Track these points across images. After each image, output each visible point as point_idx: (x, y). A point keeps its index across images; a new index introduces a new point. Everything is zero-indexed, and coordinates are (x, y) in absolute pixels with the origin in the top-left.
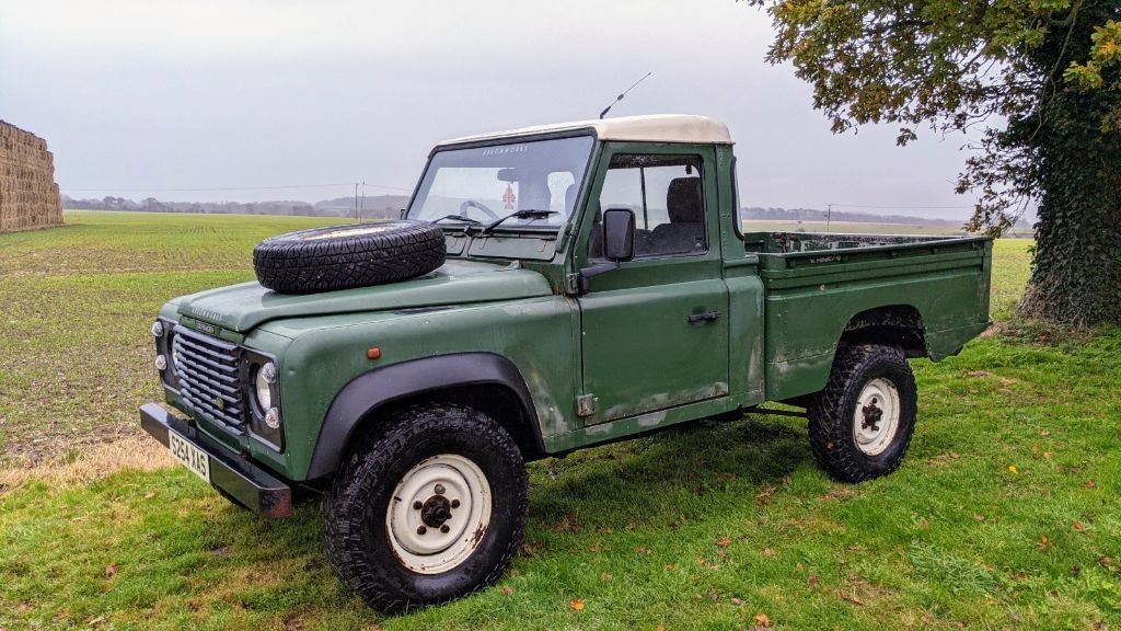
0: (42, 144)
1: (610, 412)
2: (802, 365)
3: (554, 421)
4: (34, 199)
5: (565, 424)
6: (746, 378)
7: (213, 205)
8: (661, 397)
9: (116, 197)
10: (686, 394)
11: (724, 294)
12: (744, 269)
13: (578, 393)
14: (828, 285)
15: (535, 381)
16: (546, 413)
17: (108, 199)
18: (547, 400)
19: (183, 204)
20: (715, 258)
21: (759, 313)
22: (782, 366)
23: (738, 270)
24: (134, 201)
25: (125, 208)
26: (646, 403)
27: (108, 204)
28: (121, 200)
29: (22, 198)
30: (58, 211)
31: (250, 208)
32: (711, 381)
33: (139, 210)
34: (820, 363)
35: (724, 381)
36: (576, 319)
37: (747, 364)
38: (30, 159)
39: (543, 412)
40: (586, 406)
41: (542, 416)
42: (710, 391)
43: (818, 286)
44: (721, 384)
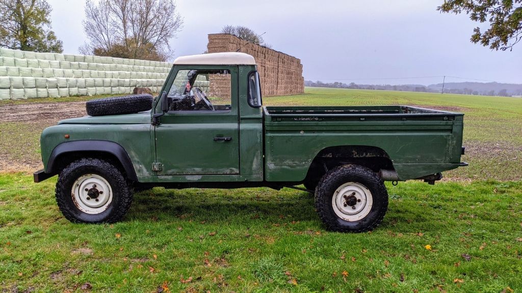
0: (298, 61)
1: (170, 172)
2: (283, 167)
3: (142, 171)
4: (292, 83)
5: (148, 172)
6: (251, 168)
7: (380, 86)
8: (198, 170)
9: (339, 82)
10: (212, 170)
11: (235, 130)
12: (255, 120)
13: (154, 161)
14: (305, 131)
15: (132, 154)
16: (138, 167)
17: (336, 83)
18: (138, 162)
19: (366, 85)
20: (235, 114)
21: (259, 140)
22: (271, 166)
23: (249, 121)
24: (346, 83)
25: (342, 87)
26: (189, 170)
27: (335, 85)
28: (341, 83)
29: (286, 83)
30: (302, 88)
31: (395, 88)
32: (228, 167)
33: (347, 88)
34: (298, 168)
35: (236, 168)
36: (152, 134)
37: (252, 162)
38: (292, 67)
39: (136, 166)
40: (155, 167)
41: (136, 168)
42: (228, 171)
43: (300, 131)
44: (233, 169)
